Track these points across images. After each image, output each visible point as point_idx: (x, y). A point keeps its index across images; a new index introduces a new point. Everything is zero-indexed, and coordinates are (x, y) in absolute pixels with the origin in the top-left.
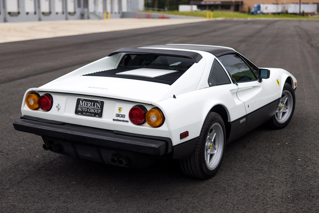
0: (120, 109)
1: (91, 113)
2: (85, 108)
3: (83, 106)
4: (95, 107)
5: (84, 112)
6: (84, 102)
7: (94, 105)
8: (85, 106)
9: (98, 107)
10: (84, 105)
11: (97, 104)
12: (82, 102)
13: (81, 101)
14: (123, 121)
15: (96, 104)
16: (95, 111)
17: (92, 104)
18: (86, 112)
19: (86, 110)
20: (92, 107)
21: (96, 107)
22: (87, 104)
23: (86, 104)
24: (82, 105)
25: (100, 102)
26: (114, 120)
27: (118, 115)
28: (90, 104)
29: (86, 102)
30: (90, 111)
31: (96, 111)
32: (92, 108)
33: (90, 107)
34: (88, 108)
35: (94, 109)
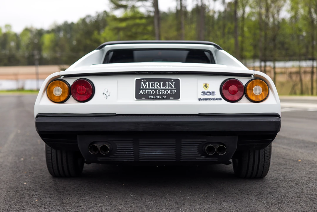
0: (206, 86)
1: (162, 95)
2: (151, 90)
3: (147, 87)
4: (167, 87)
5: (151, 95)
6: (147, 83)
7: (164, 85)
8: (151, 87)
9: (172, 87)
10: (149, 86)
11: (169, 84)
12: (145, 83)
13: (142, 83)
14: (214, 99)
15: (167, 83)
16: (167, 92)
17: (160, 84)
18: (154, 95)
19: (153, 92)
20: (162, 87)
21: (169, 87)
22: (153, 85)
23: (151, 85)
24: (144, 87)
25: (173, 80)
26: (200, 100)
27: (205, 93)
28: (157, 84)
29: (151, 83)
30: (159, 93)
31: (169, 92)
32: (161, 90)
33: (158, 88)
34: (156, 90)
35: (165, 90)
